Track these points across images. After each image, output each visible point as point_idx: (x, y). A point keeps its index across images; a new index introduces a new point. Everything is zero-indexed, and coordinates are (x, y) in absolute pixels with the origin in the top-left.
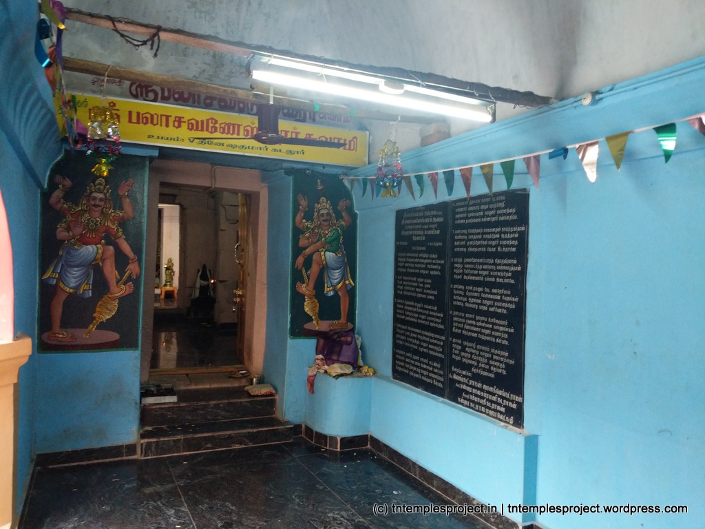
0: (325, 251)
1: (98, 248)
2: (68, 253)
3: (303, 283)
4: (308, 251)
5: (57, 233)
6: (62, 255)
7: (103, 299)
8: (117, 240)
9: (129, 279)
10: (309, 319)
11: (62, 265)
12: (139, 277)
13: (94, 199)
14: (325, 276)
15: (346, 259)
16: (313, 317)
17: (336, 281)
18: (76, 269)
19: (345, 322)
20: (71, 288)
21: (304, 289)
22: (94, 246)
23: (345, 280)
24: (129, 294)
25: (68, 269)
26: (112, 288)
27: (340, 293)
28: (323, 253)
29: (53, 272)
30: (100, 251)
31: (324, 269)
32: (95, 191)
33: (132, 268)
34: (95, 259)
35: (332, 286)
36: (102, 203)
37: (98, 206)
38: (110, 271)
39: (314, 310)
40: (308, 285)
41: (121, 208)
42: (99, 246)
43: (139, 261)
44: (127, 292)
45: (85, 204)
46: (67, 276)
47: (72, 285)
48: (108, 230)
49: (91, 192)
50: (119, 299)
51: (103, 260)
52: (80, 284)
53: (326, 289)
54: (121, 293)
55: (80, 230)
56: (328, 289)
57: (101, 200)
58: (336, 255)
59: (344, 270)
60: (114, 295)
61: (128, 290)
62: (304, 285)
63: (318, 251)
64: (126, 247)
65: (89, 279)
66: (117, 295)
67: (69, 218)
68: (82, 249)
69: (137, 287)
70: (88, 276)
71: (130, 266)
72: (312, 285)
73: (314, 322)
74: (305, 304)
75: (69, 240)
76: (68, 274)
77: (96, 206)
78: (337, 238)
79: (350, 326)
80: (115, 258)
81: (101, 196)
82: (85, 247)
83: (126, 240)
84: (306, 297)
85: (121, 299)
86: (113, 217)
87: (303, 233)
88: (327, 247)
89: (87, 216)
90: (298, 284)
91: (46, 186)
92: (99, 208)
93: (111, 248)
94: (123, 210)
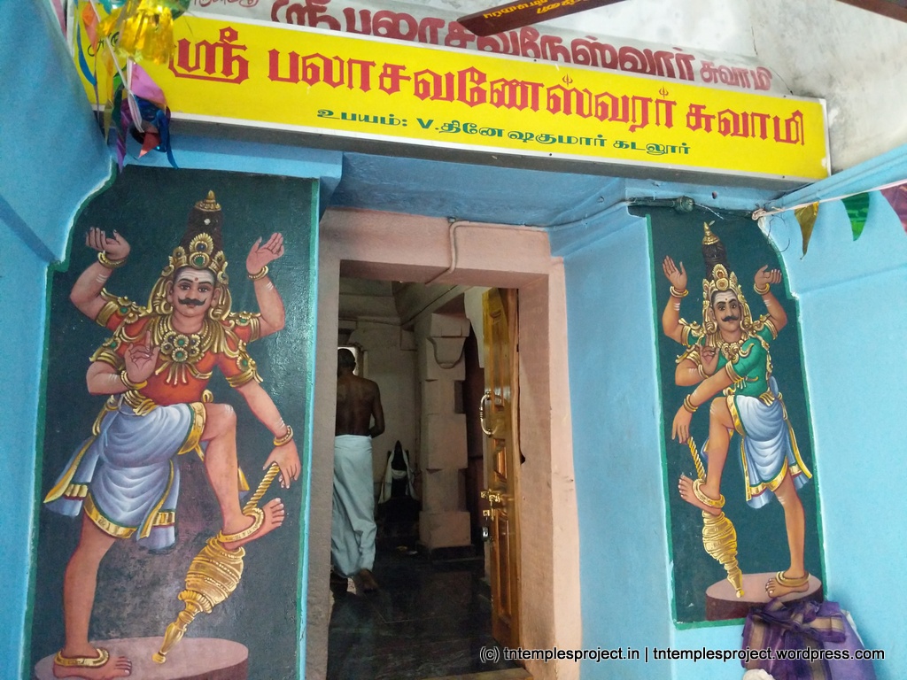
0: (736, 395)
1: (193, 412)
2: (116, 426)
3: (695, 477)
4: (696, 396)
5: (88, 376)
6: (99, 435)
7: (206, 549)
8: (241, 390)
9: (274, 490)
10: (718, 573)
11: (100, 463)
12: (297, 484)
13: (187, 285)
14: (743, 456)
15: (784, 410)
16: (727, 567)
17: (769, 469)
18: (135, 471)
19: (800, 574)
20: (120, 524)
21: (698, 493)
22: (184, 407)
23: (790, 466)
24: (272, 532)
25: (115, 472)
26: (228, 518)
27: (782, 500)
28: (731, 399)
29: (74, 482)
30: (200, 420)
31: (738, 439)
32: (189, 267)
33: (282, 460)
34: (185, 443)
35: (762, 481)
36: (205, 296)
37: (196, 302)
38: (224, 470)
39: (728, 548)
40: (705, 482)
41: (253, 306)
42: (197, 406)
43: (299, 441)
44: (268, 527)
45: (162, 299)
46: (111, 492)
47: (124, 515)
48: (219, 365)
49: (179, 270)
50: (246, 546)
51: (206, 443)
52: (146, 510)
53: (750, 491)
54: (252, 529)
55: (150, 364)
56: (754, 490)
57: (203, 287)
58: (762, 400)
59: (785, 440)
60: (234, 537)
61: (269, 518)
62: (697, 482)
63: (719, 394)
64: (265, 407)
65: (171, 494)
66: (241, 535)
67: (121, 335)
68: (153, 417)
69: (293, 512)
70: (167, 487)
71: (276, 456)
72: (714, 482)
73: (731, 579)
74: (705, 531)
75: (118, 395)
76: (115, 486)
77: (188, 302)
78: (759, 361)
79: (813, 583)
80: (238, 439)
81: (204, 277)
82: (160, 409)
83: (266, 386)
84: (705, 514)
85: (253, 546)
86: (233, 330)
87: (682, 350)
88: (740, 383)
89: (167, 329)
90: (683, 480)
91: (63, 257)
92: (199, 309)
93: (228, 410)
94: (256, 310)
